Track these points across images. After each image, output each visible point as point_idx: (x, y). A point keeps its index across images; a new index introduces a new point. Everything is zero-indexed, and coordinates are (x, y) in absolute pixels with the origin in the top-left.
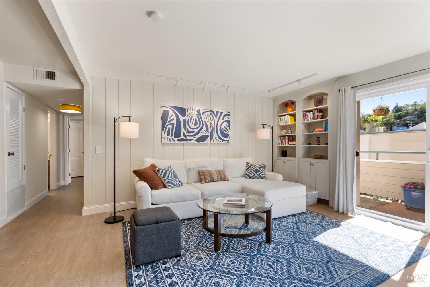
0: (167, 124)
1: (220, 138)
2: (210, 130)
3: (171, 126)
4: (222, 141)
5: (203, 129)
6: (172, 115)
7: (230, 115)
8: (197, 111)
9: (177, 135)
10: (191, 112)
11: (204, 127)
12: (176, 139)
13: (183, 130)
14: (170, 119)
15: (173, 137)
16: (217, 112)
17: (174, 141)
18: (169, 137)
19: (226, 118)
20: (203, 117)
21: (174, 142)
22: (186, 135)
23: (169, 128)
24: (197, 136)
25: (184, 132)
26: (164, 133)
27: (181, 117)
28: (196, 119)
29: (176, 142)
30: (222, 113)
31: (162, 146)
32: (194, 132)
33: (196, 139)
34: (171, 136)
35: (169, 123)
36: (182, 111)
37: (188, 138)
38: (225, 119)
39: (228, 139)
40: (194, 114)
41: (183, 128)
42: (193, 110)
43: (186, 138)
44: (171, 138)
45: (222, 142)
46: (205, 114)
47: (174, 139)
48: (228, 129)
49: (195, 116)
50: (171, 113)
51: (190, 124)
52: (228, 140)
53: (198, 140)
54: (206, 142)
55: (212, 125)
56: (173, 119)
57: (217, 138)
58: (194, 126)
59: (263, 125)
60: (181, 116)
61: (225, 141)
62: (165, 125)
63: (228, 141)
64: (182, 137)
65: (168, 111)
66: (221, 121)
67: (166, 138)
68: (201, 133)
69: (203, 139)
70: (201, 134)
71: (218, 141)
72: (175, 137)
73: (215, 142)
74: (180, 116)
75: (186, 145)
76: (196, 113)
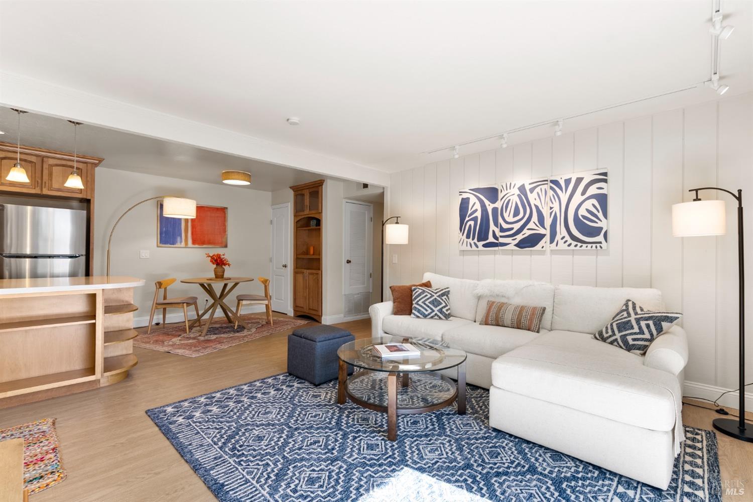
0: (467, 219)
1: (574, 238)
2: (548, 222)
3: (472, 223)
4: (579, 244)
5: (532, 222)
6: (474, 204)
7: (605, 181)
8: (519, 189)
9: (482, 236)
10: (507, 192)
11: (535, 218)
12: (480, 244)
13: (492, 227)
14: (472, 211)
15: (476, 240)
16: (566, 180)
17: (477, 247)
18: (470, 240)
19: (593, 190)
20: (532, 197)
21: (477, 249)
22: (497, 235)
23: (470, 225)
24: (520, 237)
25: (494, 232)
26: (463, 235)
27: (489, 205)
28: (516, 204)
29: (481, 248)
30: (579, 180)
31: (460, 255)
32: (512, 229)
33: (516, 242)
34: (473, 239)
35: (470, 218)
36: (492, 193)
37: (501, 240)
38: (589, 193)
39: (600, 238)
40: (514, 194)
41: (493, 223)
42: (510, 189)
43: (497, 242)
44: (472, 242)
45: (581, 246)
46: (538, 189)
47: (478, 243)
48: (600, 215)
49: (515, 199)
50: (473, 200)
51: (506, 215)
52: (600, 243)
53: (522, 245)
54: (538, 247)
55: (552, 212)
56: (476, 211)
57: (568, 238)
58: (514, 217)
59: (697, 190)
60: (490, 203)
61: (590, 245)
62: (464, 221)
63: (598, 245)
64: (491, 239)
65: (468, 199)
66: (578, 198)
67: (465, 242)
68: (528, 229)
69: (532, 241)
70: (527, 233)
71: (569, 245)
72: (479, 241)
73: (562, 246)
74: (487, 202)
75: (499, 254)
76: (518, 192)
